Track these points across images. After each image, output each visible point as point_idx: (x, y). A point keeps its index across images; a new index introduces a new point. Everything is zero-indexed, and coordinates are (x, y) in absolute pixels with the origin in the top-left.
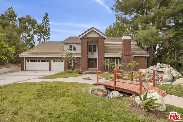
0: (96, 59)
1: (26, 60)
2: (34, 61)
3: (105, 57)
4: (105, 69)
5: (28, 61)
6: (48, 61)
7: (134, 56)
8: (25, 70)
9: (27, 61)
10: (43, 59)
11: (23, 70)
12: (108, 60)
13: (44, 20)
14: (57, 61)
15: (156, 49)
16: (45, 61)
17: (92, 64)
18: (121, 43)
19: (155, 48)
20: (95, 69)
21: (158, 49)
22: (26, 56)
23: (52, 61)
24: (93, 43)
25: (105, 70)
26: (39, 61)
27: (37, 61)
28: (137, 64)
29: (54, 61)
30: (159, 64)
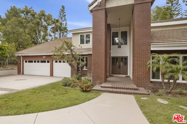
0: (126, 58)
1: (23, 61)
2: (32, 62)
3: (152, 49)
4: (152, 80)
5: (26, 62)
8: (23, 74)
10: (42, 59)
11: (20, 74)
12: (161, 57)
13: (61, 14)
14: (60, 62)
16: (45, 62)
17: (119, 66)
20: (124, 76)
22: (23, 55)
24: (121, 28)
25: (151, 82)
26: (38, 62)
27: (35, 62)
29: (56, 62)
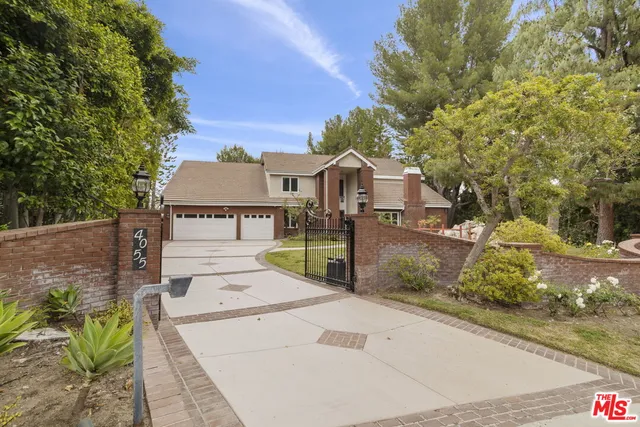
1: (173, 214)
2: (195, 216)
5: (179, 216)
6: (231, 217)
7: (426, 206)
8: (172, 239)
9: (175, 216)
10: (219, 212)
11: (168, 239)
12: (382, 213)
14: (254, 217)
15: (461, 192)
16: (224, 216)
18: (402, 178)
19: (457, 189)
21: (465, 192)
22: (175, 204)
23: (243, 217)
26: (209, 216)
27: (202, 216)
28: (439, 220)
29: (247, 217)
30: (468, 221)
